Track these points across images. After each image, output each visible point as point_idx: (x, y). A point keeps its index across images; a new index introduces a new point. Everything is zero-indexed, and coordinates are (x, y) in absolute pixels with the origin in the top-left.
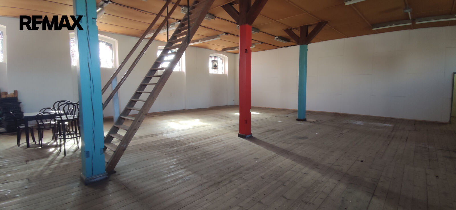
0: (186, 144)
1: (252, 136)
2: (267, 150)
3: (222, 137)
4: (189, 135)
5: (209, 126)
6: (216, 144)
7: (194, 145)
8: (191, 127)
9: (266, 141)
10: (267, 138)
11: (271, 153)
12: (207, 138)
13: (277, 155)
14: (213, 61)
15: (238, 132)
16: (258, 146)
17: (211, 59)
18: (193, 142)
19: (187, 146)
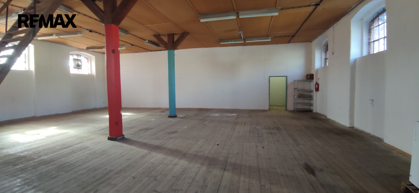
0: (35, 159)
1: (124, 137)
2: (140, 149)
3: (88, 144)
4: (39, 147)
5: (70, 133)
6: (78, 153)
7: (47, 159)
8: (44, 137)
9: (139, 140)
10: (141, 137)
11: (144, 151)
12: (66, 148)
13: (149, 152)
14: (74, 59)
15: (108, 135)
16: (131, 146)
17: (71, 58)
18: (46, 155)
19: (36, 162)
